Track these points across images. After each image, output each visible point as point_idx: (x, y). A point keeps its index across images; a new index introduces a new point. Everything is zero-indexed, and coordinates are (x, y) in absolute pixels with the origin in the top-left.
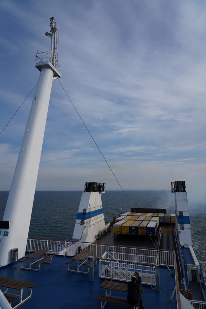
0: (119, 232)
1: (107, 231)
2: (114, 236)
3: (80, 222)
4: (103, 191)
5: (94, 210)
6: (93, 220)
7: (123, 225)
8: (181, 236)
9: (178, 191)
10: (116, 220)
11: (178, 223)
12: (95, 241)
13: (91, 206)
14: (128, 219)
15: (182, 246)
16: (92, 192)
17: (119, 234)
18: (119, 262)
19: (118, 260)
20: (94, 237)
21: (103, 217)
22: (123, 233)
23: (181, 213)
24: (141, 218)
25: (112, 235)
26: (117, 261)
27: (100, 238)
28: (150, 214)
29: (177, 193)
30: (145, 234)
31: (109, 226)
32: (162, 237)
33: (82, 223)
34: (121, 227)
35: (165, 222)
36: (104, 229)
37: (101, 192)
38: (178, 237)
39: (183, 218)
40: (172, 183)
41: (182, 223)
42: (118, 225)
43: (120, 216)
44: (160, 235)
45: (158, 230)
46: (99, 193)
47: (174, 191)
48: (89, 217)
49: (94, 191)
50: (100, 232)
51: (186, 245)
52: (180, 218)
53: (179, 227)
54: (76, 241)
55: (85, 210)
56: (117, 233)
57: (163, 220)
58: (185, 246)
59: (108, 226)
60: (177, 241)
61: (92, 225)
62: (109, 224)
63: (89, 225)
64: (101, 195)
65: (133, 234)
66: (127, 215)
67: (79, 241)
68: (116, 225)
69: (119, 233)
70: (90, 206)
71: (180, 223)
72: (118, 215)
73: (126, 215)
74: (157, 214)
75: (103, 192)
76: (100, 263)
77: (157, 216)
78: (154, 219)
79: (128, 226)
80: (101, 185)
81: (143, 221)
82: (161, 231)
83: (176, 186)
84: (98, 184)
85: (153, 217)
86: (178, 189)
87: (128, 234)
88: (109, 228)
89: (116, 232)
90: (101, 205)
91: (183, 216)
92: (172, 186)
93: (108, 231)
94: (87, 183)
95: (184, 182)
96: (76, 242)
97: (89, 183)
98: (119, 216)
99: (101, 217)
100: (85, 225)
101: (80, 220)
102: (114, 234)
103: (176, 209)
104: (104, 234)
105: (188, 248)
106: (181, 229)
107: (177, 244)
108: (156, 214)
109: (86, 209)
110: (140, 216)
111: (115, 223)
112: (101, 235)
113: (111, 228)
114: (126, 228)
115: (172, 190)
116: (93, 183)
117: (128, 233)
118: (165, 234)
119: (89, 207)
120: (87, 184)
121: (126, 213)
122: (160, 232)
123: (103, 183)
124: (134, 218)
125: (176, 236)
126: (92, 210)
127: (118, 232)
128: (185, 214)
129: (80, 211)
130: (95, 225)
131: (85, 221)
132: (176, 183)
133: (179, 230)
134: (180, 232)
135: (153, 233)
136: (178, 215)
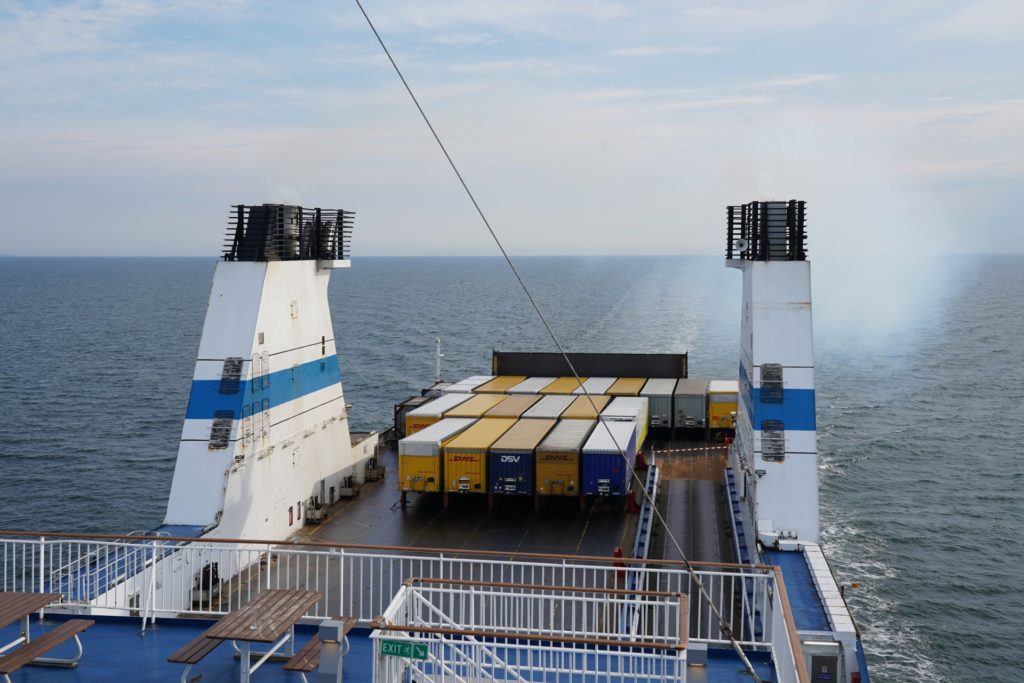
0: (431, 480)
1: (360, 478)
2: (404, 500)
3: (209, 432)
4: (341, 258)
5: (289, 366)
6: (281, 421)
7: (453, 444)
8: (763, 493)
9: (764, 256)
10: (412, 417)
11: (755, 428)
12: (299, 533)
13: (270, 346)
14: (478, 413)
15: (769, 543)
16: (274, 259)
17: (431, 494)
18: (479, 638)
19: (473, 626)
20: (291, 509)
21: (341, 403)
22: (453, 485)
23: (772, 373)
24: (552, 406)
25: (389, 496)
26: (468, 632)
27: (326, 516)
28: (598, 385)
29: (758, 265)
30: (571, 488)
31: (371, 453)
32: (661, 500)
33: (220, 439)
34: (442, 455)
35: (678, 425)
36: (346, 470)
37: (325, 263)
38: (749, 498)
39: (780, 401)
40: (731, 210)
41: (771, 426)
42: (426, 445)
43: (434, 398)
44: (651, 489)
45: (641, 466)
46: (318, 269)
47: (742, 255)
48: (264, 405)
49: (286, 255)
50: (323, 482)
51: (790, 537)
52: (763, 400)
53: (758, 446)
54: (192, 534)
55: (235, 365)
56: (419, 486)
57: (667, 416)
58: (781, 542)
59: (365, 451)
60: (741, 519)
61: (278, 449)
62: (373, 441)
63: (261, 446)
64: (325, 278)
65: (507, 487)
66: (475, 391)
67: (204, 537)
68: (413, 444)
69: (433, 487)
70: (262, 342)
71: (765, 427)
72: (424, 392)
73: (469, 389)
74: (640, 382)
75: (337, 263)
76: (376, 649)
77: (639, 395)
78: (619, 407)
79: (479, 451)
80: (324, 219)
81: (564, 422)
82: (657, 470)
83: (755, 229)
84: (307, 218)
85: (618, 399)
86: (765, 244)
87: (482, 490)
88: (372, 463)
89: (414, 481)
90: (330, 335)
91: (782, 390)
92: (731, 229)
93: (368, 480)
94: (241, 208)
95: (802, 204)
96: (189, 542)
97: (254, 210)
98: (429, 395)
99: (329, 400)
100: (236, 449)
101: (209, 423)
102: (404, 493)
103: (748, 355)
104: (349, 492)
105: (799, 553)
106: (766, 457)
107: (741, 535)
108: (632, 385)
109: (241, 362)
110: (544, 395)
111: (403, 436)
112: (327, 501)
113: (386, 460)
114: (471, 459)
115: (730, 249)
116: (281, 208)
117: (478, 486)
118: (678, 487)
119: (256, 348)
120: (241, 218)
121: (464, 382)
122: (653, 474)
123: (340, 213)
124: (514, 406)
125: (733, 493)
126: (275, 366)
127: (425, 484)
128: (791, 381)
129: (209, 371)
130: (293, 447)
131: (239, 427)
132: (755, 214)
133: (759, 464)
134: (761, 474)
135: (617, 484)
136: (757, 385)
